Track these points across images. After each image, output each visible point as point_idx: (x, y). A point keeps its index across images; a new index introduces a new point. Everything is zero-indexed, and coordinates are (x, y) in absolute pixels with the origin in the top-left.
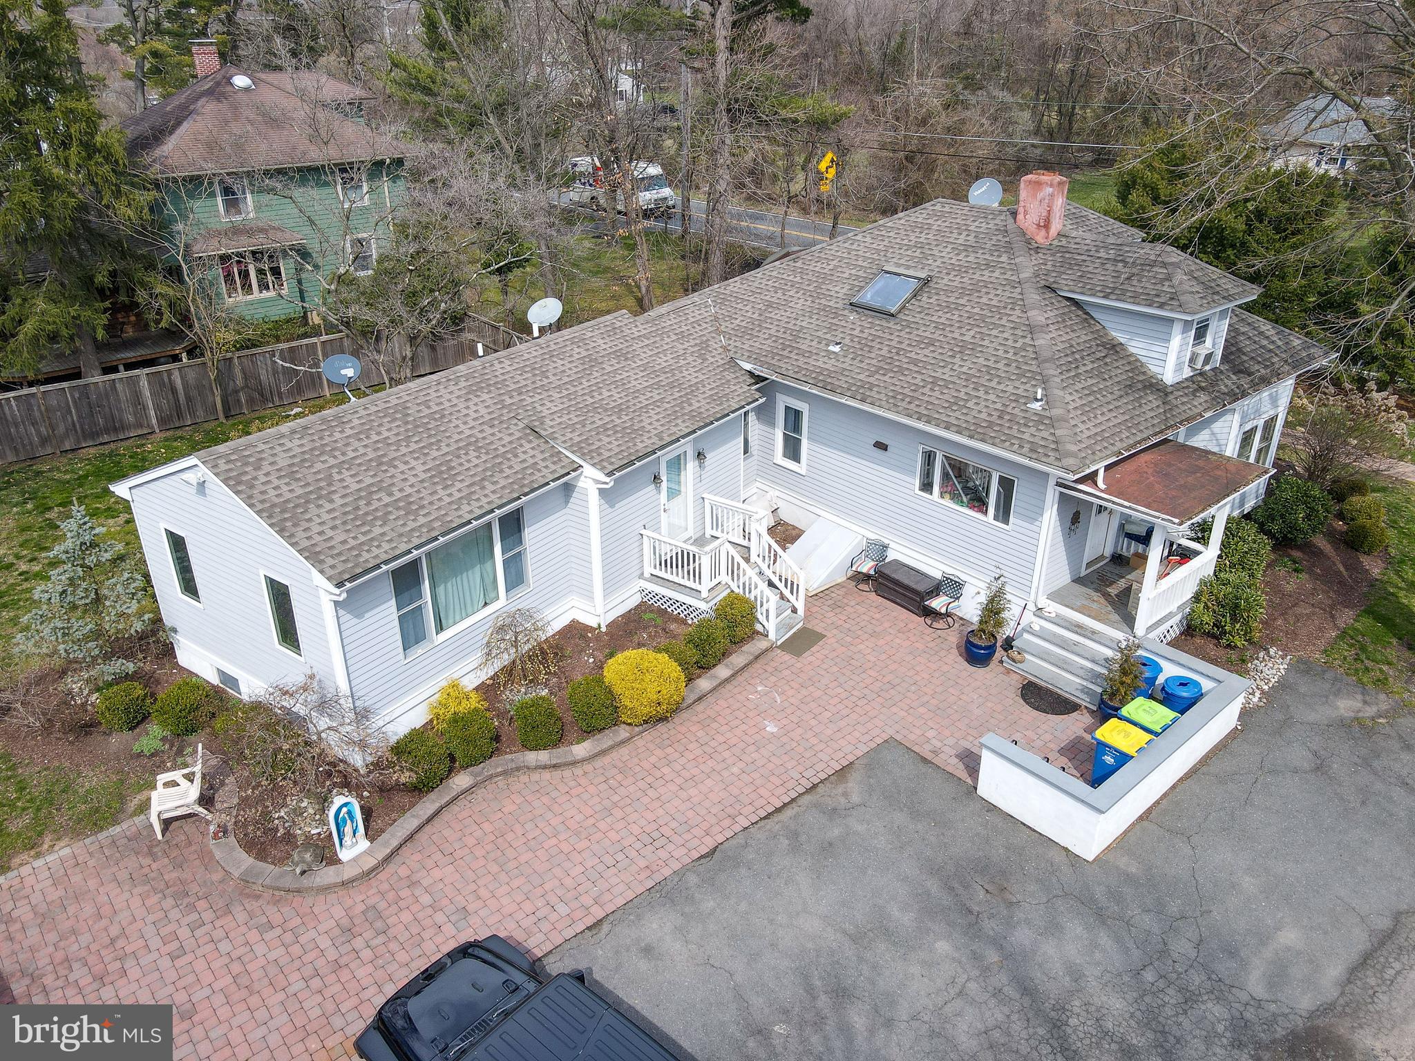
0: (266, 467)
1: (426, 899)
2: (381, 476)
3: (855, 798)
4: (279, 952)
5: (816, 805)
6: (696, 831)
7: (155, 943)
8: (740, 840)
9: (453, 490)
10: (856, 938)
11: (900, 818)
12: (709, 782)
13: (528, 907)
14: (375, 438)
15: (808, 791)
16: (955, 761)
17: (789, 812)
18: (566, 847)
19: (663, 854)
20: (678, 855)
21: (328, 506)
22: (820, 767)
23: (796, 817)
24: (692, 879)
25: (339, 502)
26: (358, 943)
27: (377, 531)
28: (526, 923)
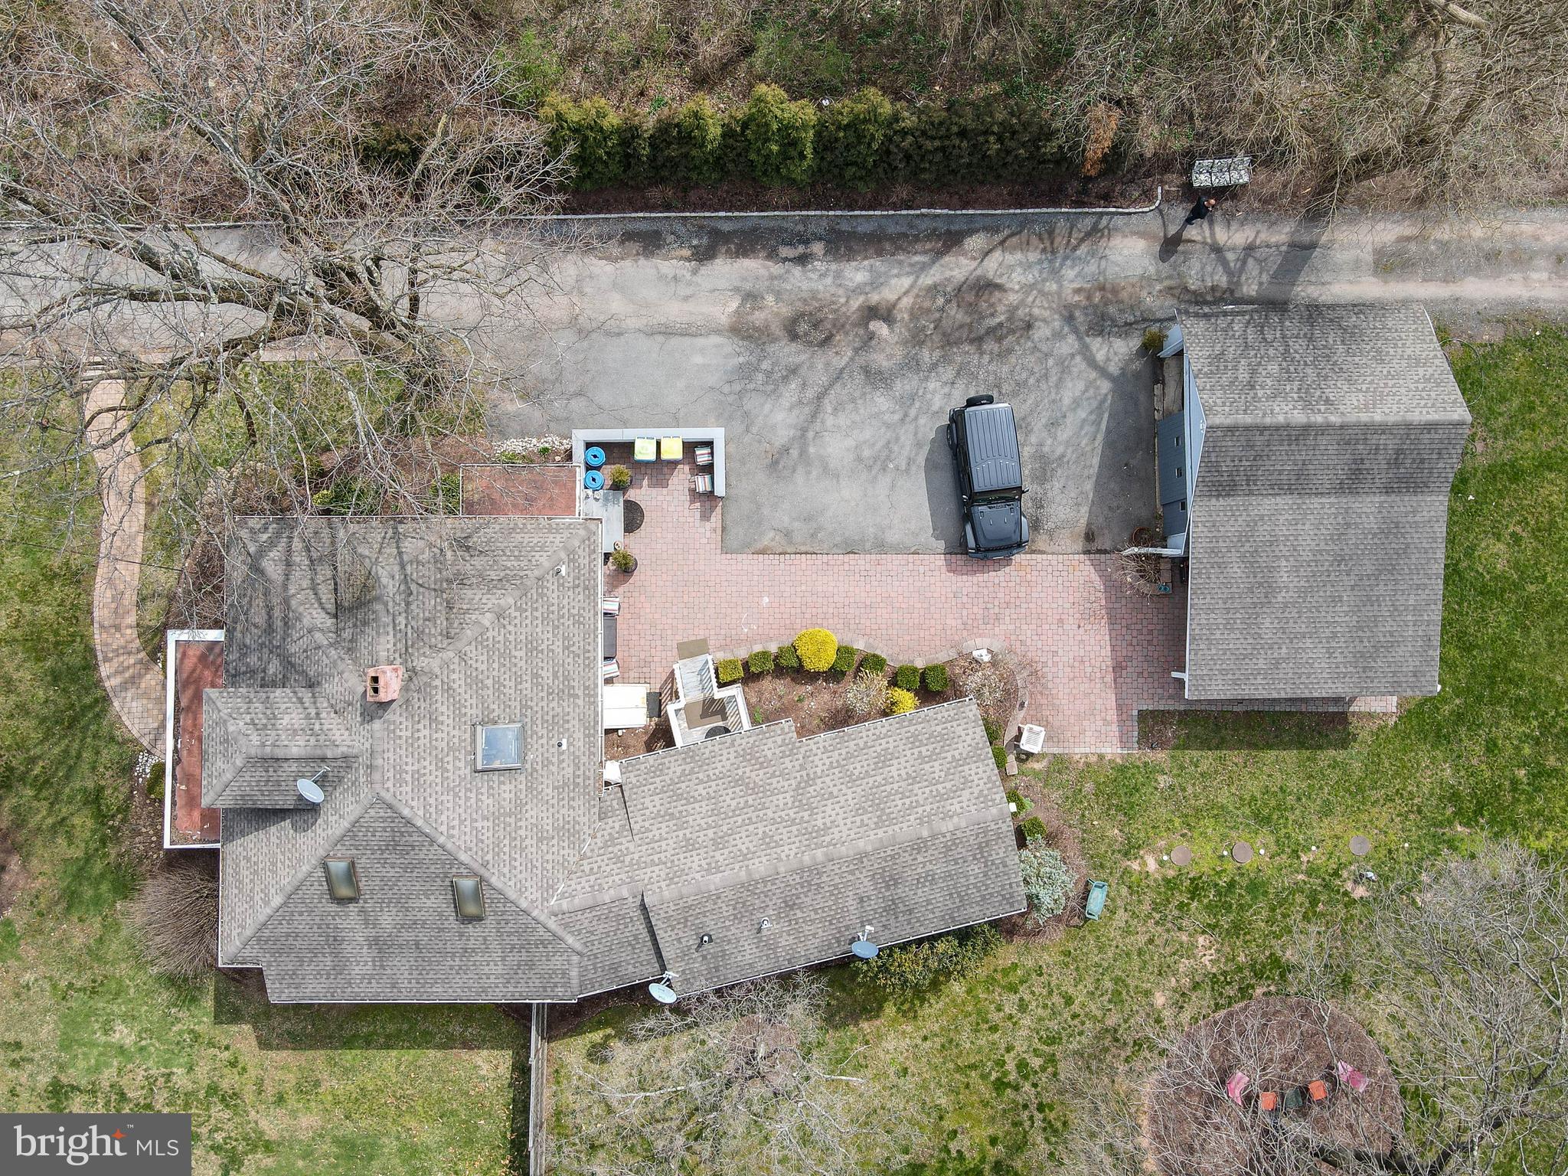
0: (976, 791)
1: (965, 612)
2: (918, 768)
3: (772, 534)
4: (1024, 627)
5: (790, 542)
6: (846, 567)
7: (1061, 665)
8: (835, 550)
9: (884, 746)
10: (837, 476)
11: (766, 511)
12: (820, 589)
13: (932, 581)
14: (907, 801)
15: (785, 553)
16: (713, 519)
17: (803, 549)
18: (901, 599)
19: (868, 567)
20: (861, 561)
21: (956, 753)
22: (767, 562)
23: (804, 544)
24: (868, 545)
25: (949, 755)
26: (997, 610)
27: (939, 728)
28: (937, 573)
